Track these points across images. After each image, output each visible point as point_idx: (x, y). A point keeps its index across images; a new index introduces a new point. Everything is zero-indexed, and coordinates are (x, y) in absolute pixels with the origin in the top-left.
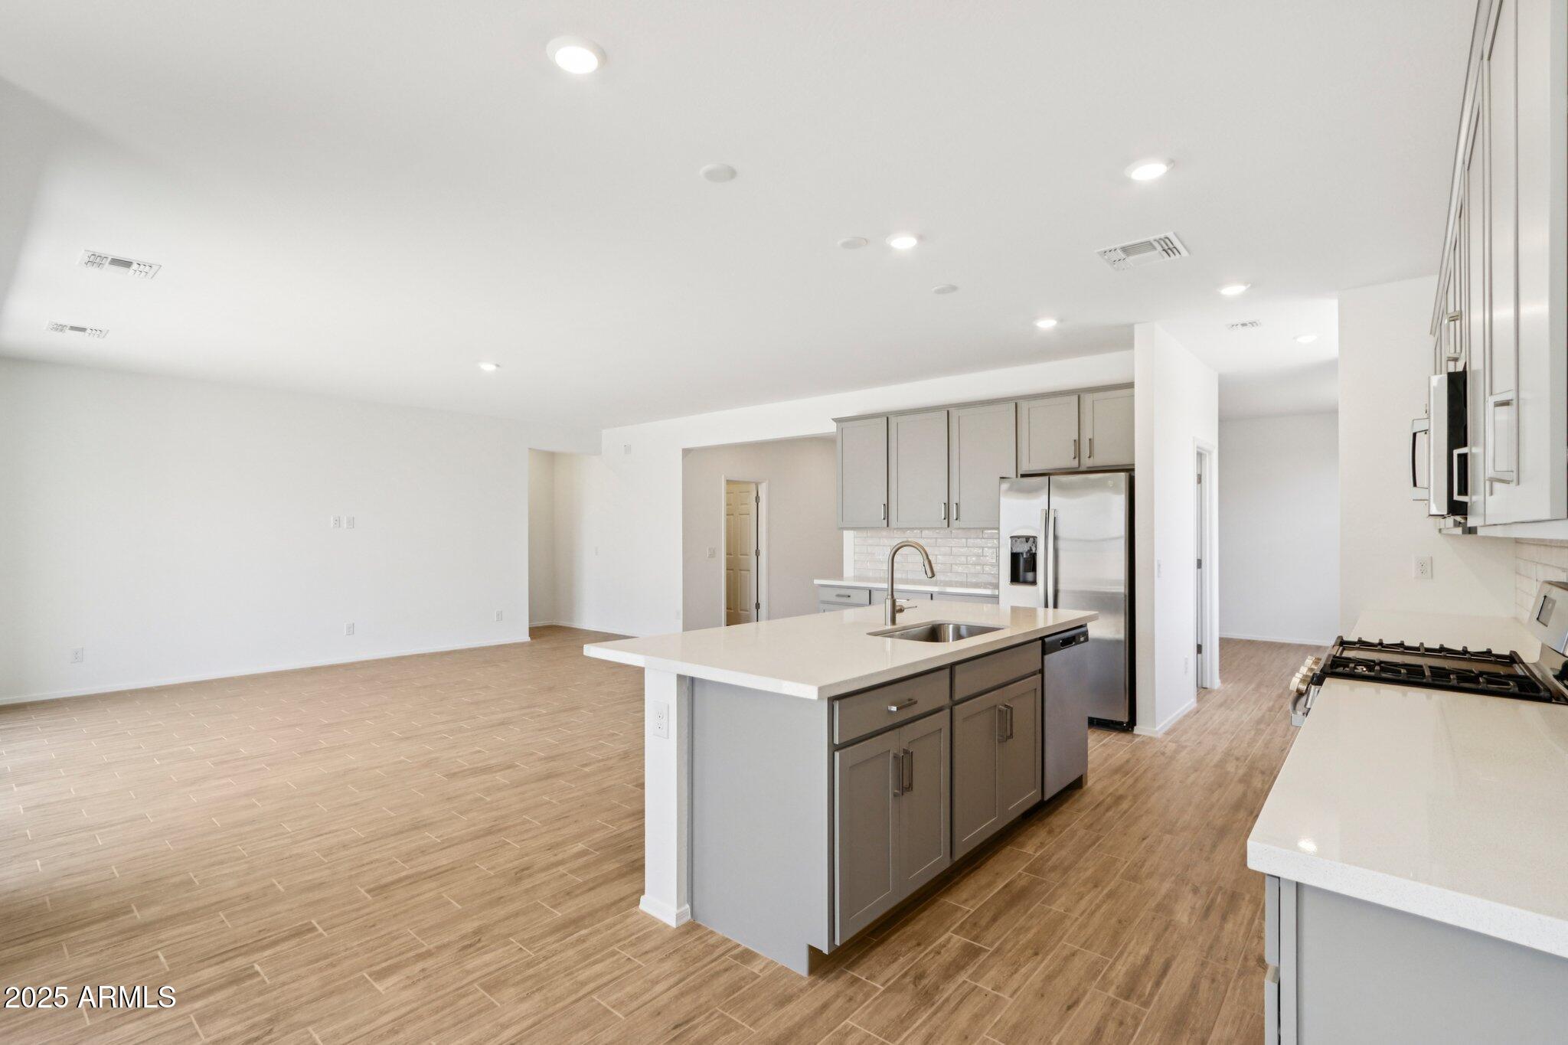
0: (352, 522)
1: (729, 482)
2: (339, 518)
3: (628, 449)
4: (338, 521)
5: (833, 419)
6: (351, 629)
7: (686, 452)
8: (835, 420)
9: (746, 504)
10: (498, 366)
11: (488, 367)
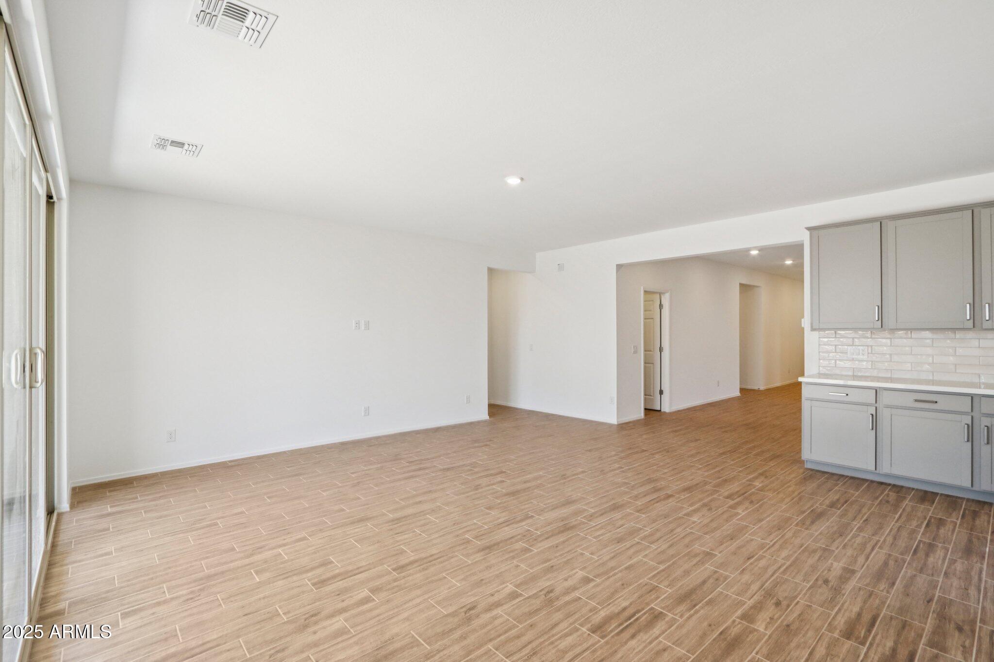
0: (367, 325)
1: (646, 292)
2: (359, 321)
3: (561, 267)
4: (358, 323)
5: (805, 228)
6: (367, 411)
7: (619, 267)
8: (808, 229)
9: (650, 311)
10: (522, 179)
11: (513, 181)
